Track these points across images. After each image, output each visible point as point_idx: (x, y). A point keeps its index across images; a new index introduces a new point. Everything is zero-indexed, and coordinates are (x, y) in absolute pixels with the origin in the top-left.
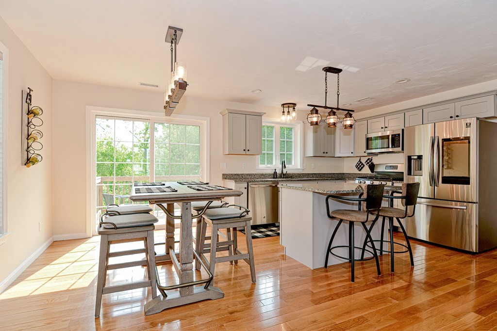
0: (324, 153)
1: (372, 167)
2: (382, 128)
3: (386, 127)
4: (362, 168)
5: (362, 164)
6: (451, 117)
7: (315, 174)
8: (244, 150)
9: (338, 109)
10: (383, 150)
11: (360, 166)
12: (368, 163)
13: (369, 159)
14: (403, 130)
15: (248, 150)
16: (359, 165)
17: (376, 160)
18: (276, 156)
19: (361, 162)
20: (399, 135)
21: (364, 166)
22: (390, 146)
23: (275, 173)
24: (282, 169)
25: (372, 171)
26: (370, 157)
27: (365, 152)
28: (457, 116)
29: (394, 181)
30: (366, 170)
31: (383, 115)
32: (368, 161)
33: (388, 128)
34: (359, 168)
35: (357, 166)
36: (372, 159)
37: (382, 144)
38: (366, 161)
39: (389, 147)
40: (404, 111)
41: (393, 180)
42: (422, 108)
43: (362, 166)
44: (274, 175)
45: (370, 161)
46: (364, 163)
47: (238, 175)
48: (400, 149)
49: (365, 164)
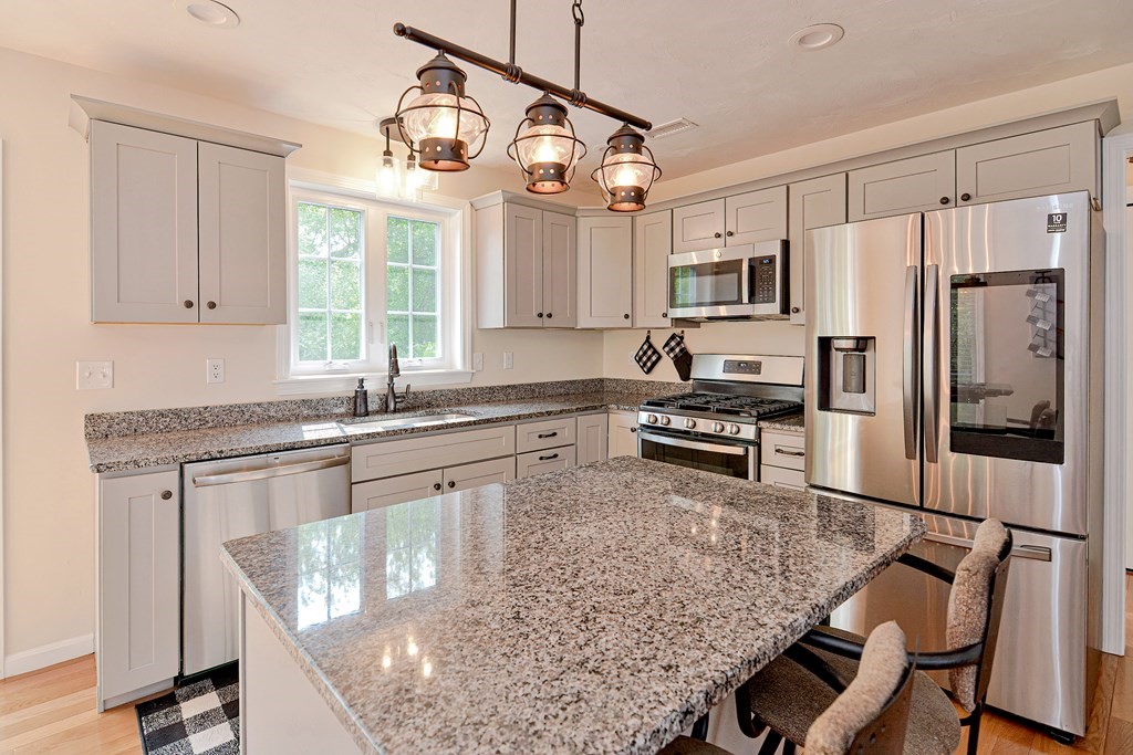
0: (541, 315)
1: (684, 362)
2: (718, 236)
3: (731, 234)
4: (654, 364)
5: (655, 352)
6: (945, 201)
7: (514, 387)
8: (189, 304)
9: (579, 99)
10: (723, 311)
11: (649, 358)
12: (672, 350)
13: (673, 337)
14: (786, 245)
15: (212, 305)
16: (645, 353)
17: (693, 341)
18: (370, 325)
19: (650, 346)
20: (772, 259)
21: (660, 357)
22: (745, 299)
23: (361, 396)
24: (391, 378)
25: (685, 375)
26: (678, 331)
27: (665, 315)
28: (966, 197)
29: (763, 424)
30: (666, 372)
31: (723, 193)
32: (673, 344)
33: (736, 236)
34: (645, 364)
35: (641, 359)
36: (682, 338)
37: (717, 289)
38: (667, 344)
39: (739, 301)
40: (786, 183)
41: (761, 417)
42: (845, 169)
43: (654, 358)
44: (355, 403)
45: (678, 344)
46: (660, 349)
47: (177, 413)
48: (774, 308)
49: (663, 353)
